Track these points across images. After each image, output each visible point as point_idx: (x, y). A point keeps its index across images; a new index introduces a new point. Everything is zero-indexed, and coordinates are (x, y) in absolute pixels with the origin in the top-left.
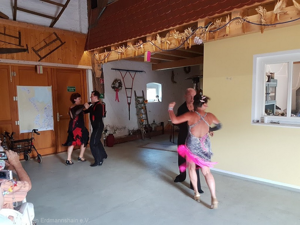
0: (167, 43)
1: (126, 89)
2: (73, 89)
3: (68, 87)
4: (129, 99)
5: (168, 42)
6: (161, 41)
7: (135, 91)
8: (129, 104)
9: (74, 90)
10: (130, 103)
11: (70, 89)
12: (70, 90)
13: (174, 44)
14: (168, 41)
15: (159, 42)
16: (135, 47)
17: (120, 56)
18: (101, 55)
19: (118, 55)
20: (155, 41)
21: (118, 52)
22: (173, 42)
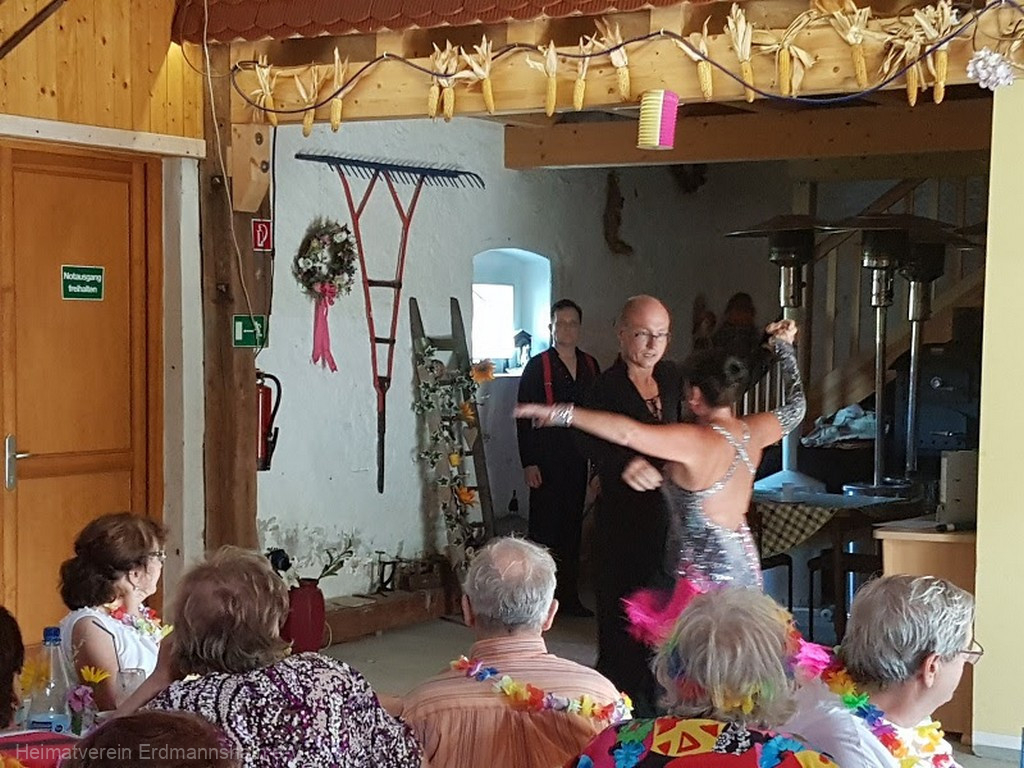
0: (792, 58)
1: (371, 289)
2: (93, 284)
3: (66, 270)
4: (382, 349)
5: (803, 55)
6: (753, 44)
7: (413, 301)
8: (382, 384)
9: (94, 290)
10: (388, 379)
11: (75, 283)
12: (78, 289)
13: (836, 69)
14: (798, 50)
15: (744, 49)
16: (569, 59)
17: (452, 96)
18: (293, 77)
19: (436, 89)
20: (711, 37)
21: (439, 75)
22: (830, 57)
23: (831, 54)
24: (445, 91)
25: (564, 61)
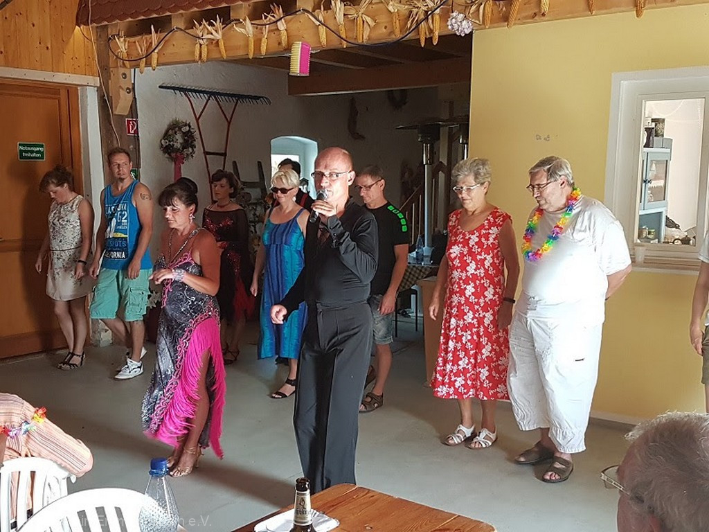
1: (209, 156)
2: (37, 152)
3: (21, 145)
5: (369, 20)
6: (345, 15)
7: (235, 163)
9: (39, 155)
11: (27, 152)
13: (386, 28)
15: (340, 18)
16: (259, 27)
17: (206, 50)
18: (135, 42)
19: (198, 45)
20: (325, 12)
21: (199, 38)
22: (383, 21)
23: (383, 19)
24: (203, 46)
25: (257, 28)
